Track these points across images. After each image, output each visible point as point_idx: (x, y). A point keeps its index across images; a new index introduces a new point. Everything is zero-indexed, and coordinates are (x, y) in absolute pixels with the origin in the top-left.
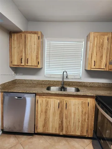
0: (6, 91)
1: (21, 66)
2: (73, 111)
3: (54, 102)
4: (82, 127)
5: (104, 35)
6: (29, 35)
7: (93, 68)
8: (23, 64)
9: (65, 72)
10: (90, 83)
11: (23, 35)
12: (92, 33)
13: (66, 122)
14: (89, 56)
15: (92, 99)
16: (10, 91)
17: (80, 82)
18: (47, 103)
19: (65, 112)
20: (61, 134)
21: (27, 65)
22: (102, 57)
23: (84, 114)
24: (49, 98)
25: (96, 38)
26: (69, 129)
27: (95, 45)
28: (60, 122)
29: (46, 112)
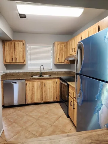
0: (5, 79)
1: (12, 63)
2: (48, 87)
3: (37, 83)
4: (54, 96)
5: (63, 44)
6: (17, 42)
7: (58, 62)
8: (14, 62)
9: (42, 66)
10: (57, 72)
11: (13, 43)
12: (56, 42)
13: (45, 95)
14: (55, 55)
15: (58, 79)
16: (8, 79)
17: (51, 72)
18: (33, 84)
19: (44, 88)
20: (42, 102)
21: (16, 62)
22: (62, 56)
23: (54, 88)
24: (33, 81)
25: (58, 45)
26: (47, 98)
27: (58, 49)
28: (41, 95)
29: (32, 90)
